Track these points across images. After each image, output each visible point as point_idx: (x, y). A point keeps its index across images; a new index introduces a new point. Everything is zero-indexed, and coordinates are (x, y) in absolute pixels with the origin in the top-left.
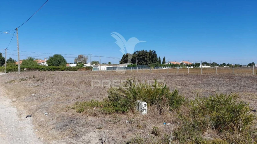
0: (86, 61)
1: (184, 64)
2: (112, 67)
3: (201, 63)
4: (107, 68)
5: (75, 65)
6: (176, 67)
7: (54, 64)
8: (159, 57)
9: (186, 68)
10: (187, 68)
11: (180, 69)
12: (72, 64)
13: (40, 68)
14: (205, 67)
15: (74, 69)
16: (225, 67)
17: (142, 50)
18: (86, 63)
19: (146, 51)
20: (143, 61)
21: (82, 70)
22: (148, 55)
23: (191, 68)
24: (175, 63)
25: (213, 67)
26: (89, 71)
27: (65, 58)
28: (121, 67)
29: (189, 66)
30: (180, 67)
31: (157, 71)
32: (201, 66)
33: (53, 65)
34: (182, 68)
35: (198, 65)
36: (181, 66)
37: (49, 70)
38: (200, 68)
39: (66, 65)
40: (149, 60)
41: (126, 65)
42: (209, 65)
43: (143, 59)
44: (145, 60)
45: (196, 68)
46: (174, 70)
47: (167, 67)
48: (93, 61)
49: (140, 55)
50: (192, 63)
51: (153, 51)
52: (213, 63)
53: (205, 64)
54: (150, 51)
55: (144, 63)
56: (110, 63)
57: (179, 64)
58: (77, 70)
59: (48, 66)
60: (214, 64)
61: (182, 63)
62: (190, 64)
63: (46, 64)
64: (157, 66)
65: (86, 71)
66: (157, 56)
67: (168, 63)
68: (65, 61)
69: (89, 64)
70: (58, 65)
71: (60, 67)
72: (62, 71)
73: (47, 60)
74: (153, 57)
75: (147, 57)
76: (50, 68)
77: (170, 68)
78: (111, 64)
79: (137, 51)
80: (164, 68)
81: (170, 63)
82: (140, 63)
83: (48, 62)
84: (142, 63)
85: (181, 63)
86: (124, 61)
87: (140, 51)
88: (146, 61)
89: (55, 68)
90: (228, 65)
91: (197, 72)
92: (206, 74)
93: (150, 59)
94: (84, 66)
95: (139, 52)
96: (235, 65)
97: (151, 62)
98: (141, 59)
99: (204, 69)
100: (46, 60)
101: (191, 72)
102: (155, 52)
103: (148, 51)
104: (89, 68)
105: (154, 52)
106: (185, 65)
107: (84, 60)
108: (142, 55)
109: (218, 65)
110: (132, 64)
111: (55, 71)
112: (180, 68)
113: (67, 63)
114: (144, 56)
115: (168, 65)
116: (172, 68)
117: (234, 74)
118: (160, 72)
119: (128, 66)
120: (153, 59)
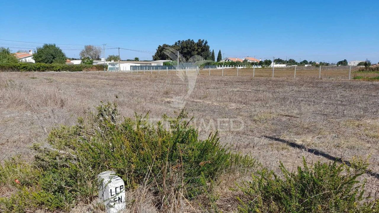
0: (98, 56)
1: (248, 61)
2: (139, 65)
3: (272, 60)
4: (131, 66)
5: (78, 62)
6: (237, 66)
7: (45, 60)
8: (212, 51)
9: (251, 67)
10: (253, 67)
11: (242, 69)
12: (76, 59)
13: (19, 66)
14: (278, 65)
15: (78, 68)
16: (306, 66)
17: (187, 39)
18: (99, 59)
19: (193, 40)
20: (188, 57)
21: (90, 70)
22: (196, 47)
23: (259, 67)
24: (235, 60)
25: (290, 66)
26: (103, 72)
27: (63, 51)
28: (153, 66)
29: (256, 64)
30: (242, 66)
31: (208, 72)
32: (273, 65)
33: (43, 61)
34: (245, 67)
35: (268, 63)
36: (244, 65)
37: (39, 69)
38: (271, 68)
39: (65, 62)
41: (161, 62)
42: (283, 64)
44: (191, 55)
45: (266, 67)
46: (234, 70)
47: (224, 66)
48: (111, 55)
49: (184, 47)
50: (260, 60)
51: (203, 41)
52: (290, 60)
53: (278, 61)
54: (199, 40)
56: (137, 59)
57: (242, 62)
58: (81, 70)
59: (36, 62)
60: (292, 62)
61: (246, 61)
62: (257, 62)
63: (31, 60)
64: (208, 65)
65: (98, 72)
66: (210, 49)
67: (225, 60)
68: (63, 55)
69: (103, 61)
70: (52, 62)
71: (53, 64)
72: (57, 71)
73: (34, 53)
74: (203, 50)
75: (194, 50)
76: (37, 67)
78: (138, 61)
79: (179, 41)
80: (220, 68)
81: (228, 60)
83: (35, 57)
85: (244, 60)
86: (159, 56)
87: (183, 41)
89: (45, 67)
90: (311, 63)
91: (266, 74)
92: (281, 79)
93: (198, 54)
94: (94, 64)
95: (183, 42)
96: (321, 63)
98: (185, 53)
99: (276, 69)
100: (31, 53)
101: (258, 74)
102: (206, 43)
103: (196, 41)
104: (102, 67)
105: (204, 42)
106: (249, 62)
107: (95, 53)
108: (187, 49)
109: (296, 63)
110: (171, 61)
111: (43, 71)
112: (242, 67)
113: (66, 59)
114: (190, 48)
115: (226, 62)
116: (231, 67)
117: (321, 79)
118: (211, 75)
119: (166, 65)
120: (203, 53)
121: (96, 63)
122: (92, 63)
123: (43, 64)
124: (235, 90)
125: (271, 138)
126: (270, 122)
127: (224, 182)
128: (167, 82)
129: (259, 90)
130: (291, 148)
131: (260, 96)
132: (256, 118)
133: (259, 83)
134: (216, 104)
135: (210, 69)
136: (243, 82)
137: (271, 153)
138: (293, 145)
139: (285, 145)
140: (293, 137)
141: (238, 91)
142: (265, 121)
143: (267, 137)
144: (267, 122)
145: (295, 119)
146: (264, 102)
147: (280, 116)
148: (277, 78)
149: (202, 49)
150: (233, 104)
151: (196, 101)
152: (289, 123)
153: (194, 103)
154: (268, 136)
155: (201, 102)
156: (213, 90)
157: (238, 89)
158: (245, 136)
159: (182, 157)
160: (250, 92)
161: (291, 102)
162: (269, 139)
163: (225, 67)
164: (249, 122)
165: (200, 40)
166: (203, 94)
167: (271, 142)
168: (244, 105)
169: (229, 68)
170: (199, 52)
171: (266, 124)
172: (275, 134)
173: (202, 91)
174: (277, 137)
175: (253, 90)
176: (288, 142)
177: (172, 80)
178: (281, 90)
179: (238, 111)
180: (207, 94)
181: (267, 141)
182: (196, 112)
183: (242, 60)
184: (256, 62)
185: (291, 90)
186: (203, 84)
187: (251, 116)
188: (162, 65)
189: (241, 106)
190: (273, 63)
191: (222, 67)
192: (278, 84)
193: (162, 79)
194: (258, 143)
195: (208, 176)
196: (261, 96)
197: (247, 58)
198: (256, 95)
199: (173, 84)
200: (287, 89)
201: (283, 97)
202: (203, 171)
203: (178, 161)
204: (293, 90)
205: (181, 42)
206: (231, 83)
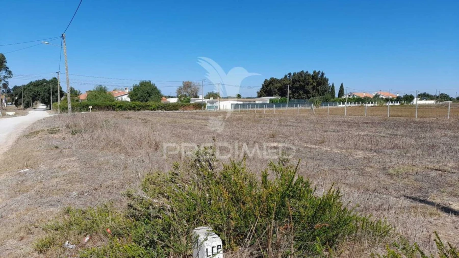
0: (196, 93)
2: (242, 103)
3: (415, 95)
4: (232, 104)
5: (174, 101)
6: (366, 103)
7: (140, 98)
8: (331, 85)
9: (384, 104)
10: (387, 104)
11: (372, 106)
12: (172, 97)
13: (115, 105)
14: (424, 102)
15: (174, 107)
17: (300, 71)
18: (196, 97)
19: (307, 72)
20: (301, 92)
21: (186, 110)
22: (311, 80)
23: (396, 104)
24: (362, 95)
25: (441, 103)
26: (200, 111)
27: (158, 88)
28: (258, 104)
29: (392, 100)
30: (372, 103)
31: (326, 111)
32: (417, 101)
33: (138, 99)
34: (376, 105)
35: (409, 98)
36: (375, 102)
37: (134, 108)
38: (413, 106)
39: (161, 100)
40: (313, 90)
41: (267, 99)
42: (432, 99)
43: (302, 87)
44: (304, 90)
45: (405, 104)
46: (361, 108)
47: (348, 103)
48: (210, 92)
49: (296, 81)
50: (398, 95)
51: (318, 73)
52: (442, 94)
53: (424, 96)
54: (314, 72)
55: (302, 96)
56: (239, 96)
57: (372, 97)
58: (177, 110)
59: (131, 100)
60: (443, 97)
61: (377, 96)
62: (393, 98)
63: (126, 98)
64: (326, 101)
65: (195, 111)
66: (329, 82)
67: (349, 96)
68: (158, 93)
69: (201, 99)
70: (147, 100)
71: (148, 103)
72: (152, 110)
73: (130, 91)
74: (319, 84)
75: (308, 84)
76: (133, 106)
77: (353, 105)
78: (240, 98)
79: (290, 74)
80: (341, 105)
81: (353, 96)
82: (296, 95)
83: (131, 95)
84: (300, 95)
85: (374, 95)
86: (265, 92)
87: (295, 73)
88: (307, 92)
89: (140, 106)
91: (404, 113)
92: (427, 120)
93: (313, 88)
94: (191, 102)
95: (294, 74)
97: (317, 94)
98: (297, 88)
99: (421, 106)
100: (127, 91)
101: (393, 113)
102: (323, 74)
103: (311, 73)
104: (200, 106)
105: (321, 74)
106: (382, 98)
107: (193, 90)
108: (299, 82)
109: (451, 99)
110: (279, 98)
111: (139, 110)
112: (373, 105)
113: (162, 97)
114: (304, 82)
115: (349, 99)
116: (357, 105)
118: (330, 114)
119: (272, 102)
120: (319, 88)
121: (193, 101)
122: (189, 101)
123: (138, 103)
124: (362, 134)
125: (414, 199)
126: (413, 177)
127: (347, 252)
128: (273, 122)
129: (397, 135)
130: (444, 214)
131: (397, 142)
132: (391, 171)
133: (396, 125)
134: (336, 151)
135: (329, 107)
136: (373, 124)
137: (414, 219)
138: (448, 210)
139: (434, 209)
140: (446, 199)
141: (367, 135)
142: (405, 176)
143: (407, 197)
144: (407, 177)
145: (449, 174)
146: (404, 150)
147: (427, 170)
148: (422, 119)
149: (318, 82)
150: (360, 152)
151: (310, 146)
152: (441, 179)
153: (307, 149)
154: (409, 196)
155: (316, 149)
156: (333, 133)
157: (367, 132)
158: (376, 194)
159: (293, 216)
160: (384, 136)
161: (443, 152)
162: (411, 200)
163: (349, 105)
164: (382, 177)
165: (316, 71)
166: (319, 139)
167: (414, 204)
168: (375, 154)
169: (355, 105)
170: (315, 86)
171: (406, 180)
172: (419, 194)
173: (318, 135)
174: (422, 198)
175: (388, 134)
176: (438, 205)
177: (280, 121)
178: (428, 135)
179: (366, 161)
180: (324, 138)
181: (407, 203)
182: (310, 161)
183: (372, 95)
184: (391, 97)
185: (443, 135)
186: (319, 126)
187: (384, 169)
188: (268, 102)
189: (371, 155)
190: (415, 99)
191: (344, 104)
192: (422, 126)
193: (268, 120)
194: (395, 204)
195: (325, 244)
196: (399, 142)
197: (379, 93)
198: (392, 141)
199: (281, 125)
200: (437, 133)
201: (431, 144)
202: (318, 235)
203: (287, 221)
204: (446, 135)
205: (292, 75)
206: (357, 125)
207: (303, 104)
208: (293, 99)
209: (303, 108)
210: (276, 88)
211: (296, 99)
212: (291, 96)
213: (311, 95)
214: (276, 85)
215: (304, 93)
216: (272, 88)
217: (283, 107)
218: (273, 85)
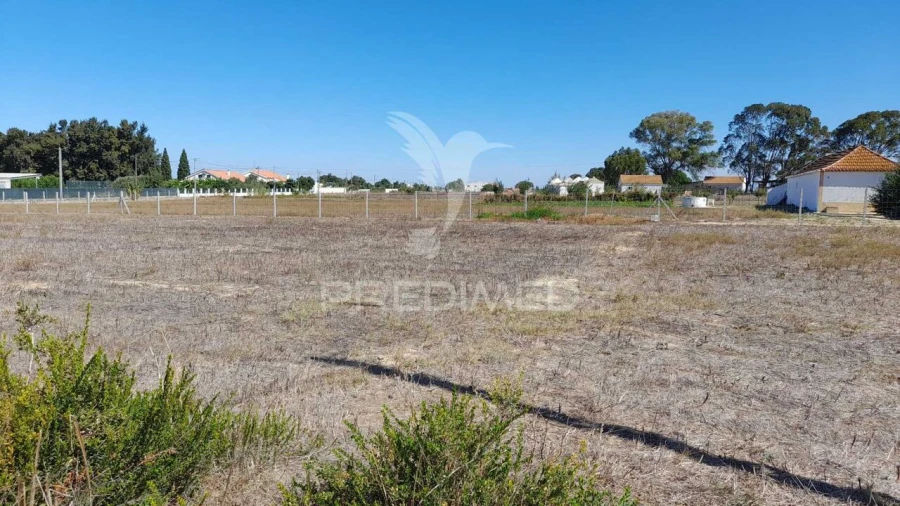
1: (260, 179)
3: (315, 178)
6: (232, 191)
8: (161, 151)
9: (266, 194)
10: (272, 194)
11: (245, 197)
14: (329, 190)
16: (388, 191)
19: (105, 122)
20: (93, 166)
22: (115, 140)
23: (286, 193)
24: (227, 176)
25: (354, 192)
29: (278, 186)
30: (244, 191)
31: (154, 206)
32: (318, 189)
34: (252, 194)
35: (307, 183)
36: (250, 188)
38: (314, 196)
40: (122, 162)
42: (340, 186)
43: (94, 155)
44: (101, 160)
45: (301, 194)
46: (224, 200)
47: (198, 190)
49: (79, 140)
50: (288, 177)
51: (134, 126)
52: (354, 177)
53: (329, 180)
54: (124, 123)
55: (97, 174)
57: (243, 180)
60: (357, 183)
61: (252, 178)
62: (282, 182)
64: (153, 186)
66: (156, 147)
67: (200, 176)
74: (135, 149)
75: (108, 148)
77: (209, 194)
79: (63, 123)
80: (185, 195)
81: (209, 176)
82: (80, 171)
84: (90, 171)
85: (247, 175)
87: (75, 122)
88: (108, 166)
90: (396, 185)
91: (303, 210)
92: (337, 220)
93: (122, 158)
95: (74, 124)
96: (416, 186)
97: (130, 170)
98: (82, 155)
99: (326, 197)
101: (283, 210)
102: (144, 129)
103: (115, 124)
105: (139, 128)
106: (262, 182)
108: (88, 143)
109: (368, 186)
110: (38, 177)
112: (246, 194)
114: (98, 142)
115: (200, 182)
116: (216, 194)
117: (419, 218)
118: (162, 213)
119: (20, 186)
120: (135, 157)
124: (231, 250)
125: (327, 360)
126: (323, 322)
127: (217, 494)
128: (24, 234)
129: (292, 249)
130: (373, 378)
131: (293, 261)
132: (286, 315)
133: (290, 231)
134: (180, 289)
135: (159, 198)
136: (249, 230)
137: (329, 396)
138: (377, 370)
139: (358, 373)
140: (374, 351)
141: (238, 252)
142: (310, 321)
143: (316, 358)
144: (313, 323)
145: (375, 310)
146: (306, 277)
147: (342, 307)
148: (329, 219)
149: (132, 145)
150: (229, 287)
151: (122, 283)
152: (364, 319)
153: (116, 290)
154: (318, 356)
155: (136, 287)
156: (171, 252)
157: (239, 247)
158: (263, 363)
159: (87, 448)
160: (269, 253)
161: (364, 272)
162: (322, 363)
163: (201, 194)
164: (273, 328)
165: (126, 121)
166: (142, 266)
167: (328, 370)
168: (257, 287)
169: (212, 194)
170: (125, 153)
171: (312, 329)
172: (334, 351)
173: (139, 258)
174: (339, 357)
175: (277, 247)
176: (364, 364)
177: (44, 229)
178: (339, 245)
179: (241, 302)
180: (154, 263)
181: (317, 369)
182: (124, 315)
183: (243, 176)
184: (277, 180)
185: (361, 244)
186: (141, 238)
187: (275, 313)
188: (8, 186)
189: (249, 290)
190: (316, 184)
191: (191, 192)
192: (330, 232)
193: (8, 228)
194: (297, 377)
195: (169, 490)
196: (295, 261)
197: (256, 172)
198: (284, 260)
199: (45, 240)
200: (355, 242)
201: (346, 261)
202: (153, 476)
203: (74, 465)
204: (365, 245)
205: (68, 124)
206: (220, 233)
207: (99, 191)
208: (73, 181)
209: (101, 200)
210: (28, 153)
211: (82, 179)
212: (69, 172)
213: (117, 172)
214: (26, 147)
215: (101, 166)
216: (17, 152)
217: (48, 197)
218: (18, 145)
